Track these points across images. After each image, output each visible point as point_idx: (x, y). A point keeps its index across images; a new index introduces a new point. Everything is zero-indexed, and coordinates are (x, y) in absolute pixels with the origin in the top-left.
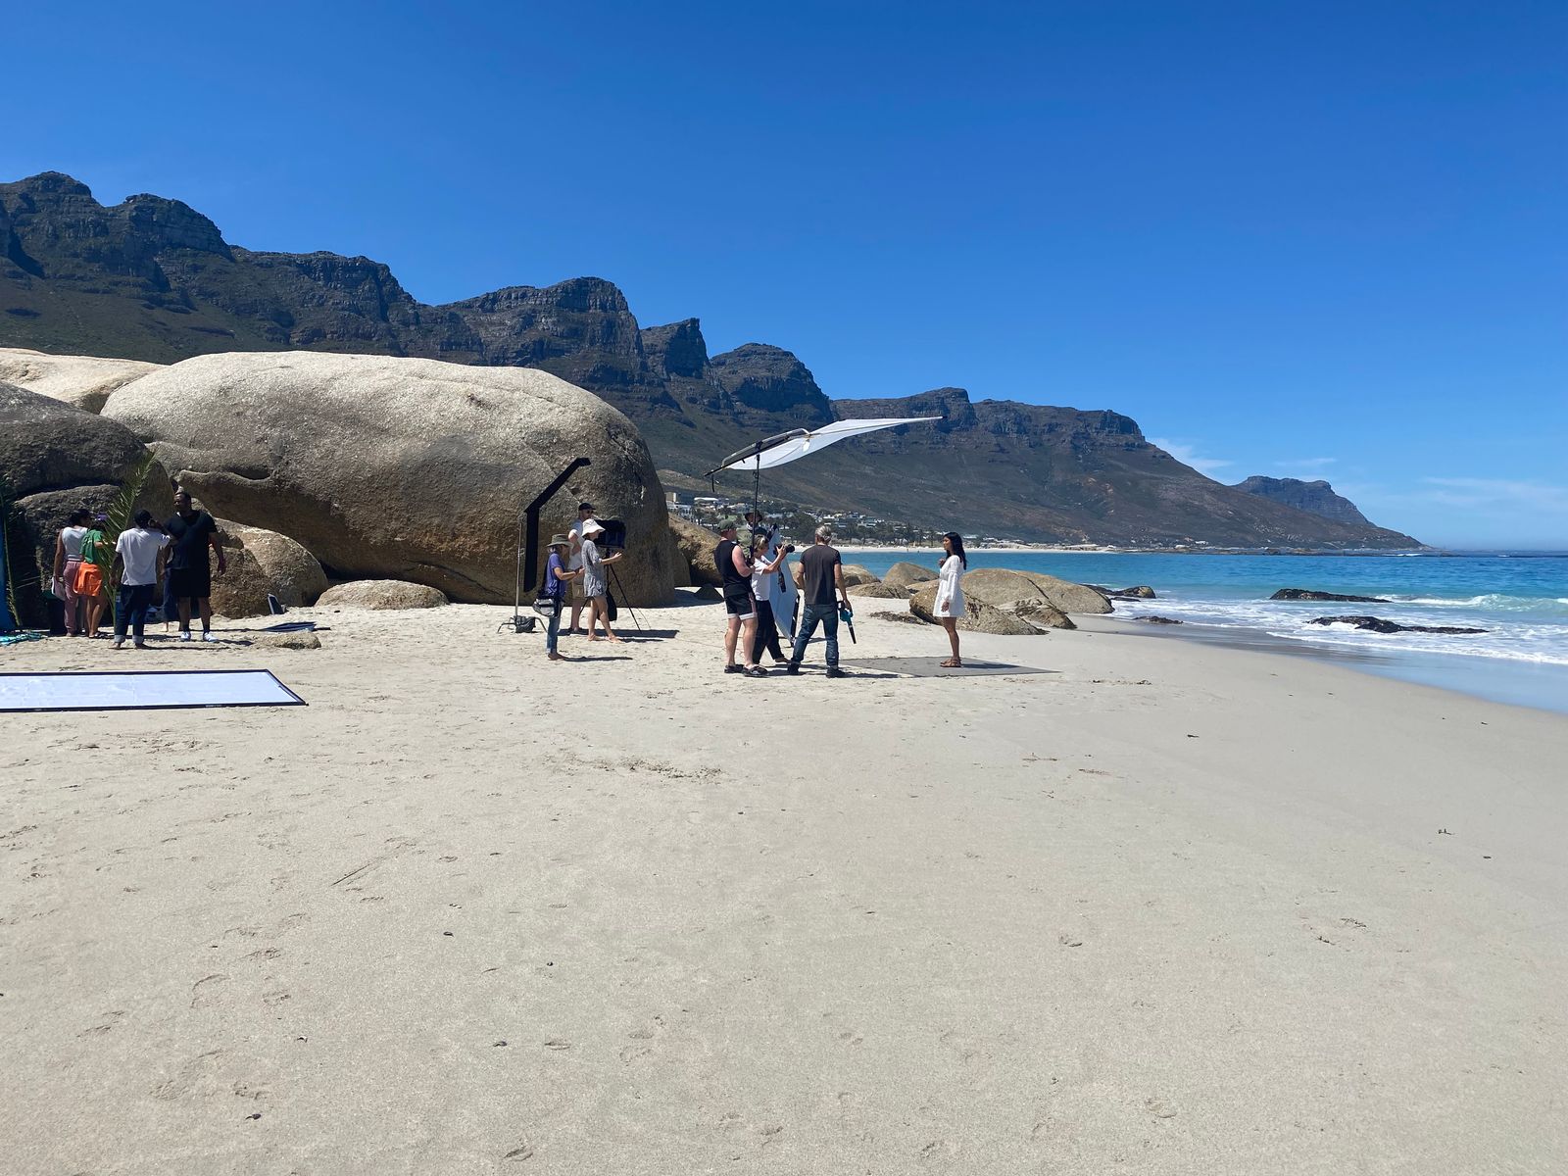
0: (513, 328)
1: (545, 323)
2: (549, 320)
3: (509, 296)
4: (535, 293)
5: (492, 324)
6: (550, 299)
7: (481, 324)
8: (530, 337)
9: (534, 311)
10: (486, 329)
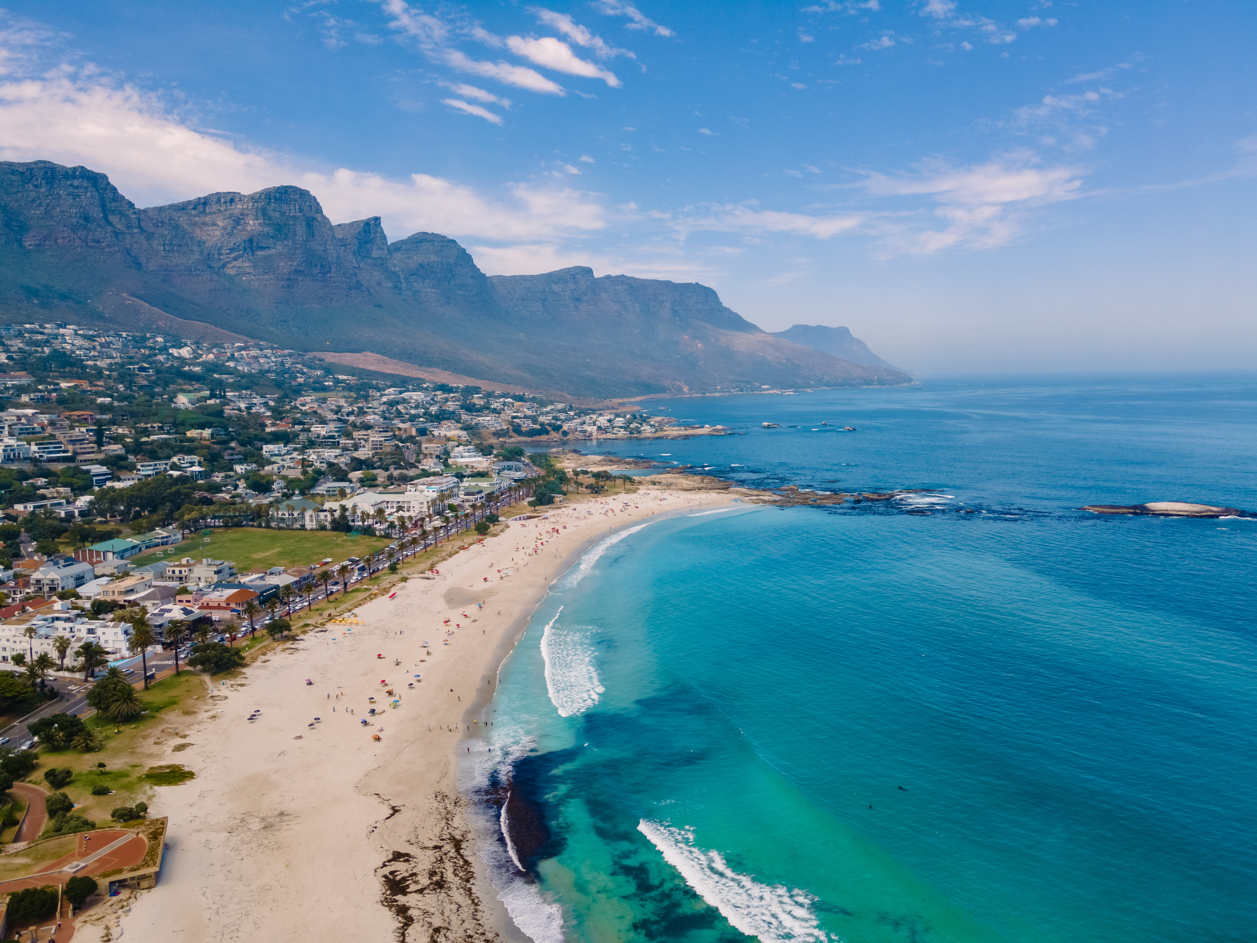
0: (225, 228)
1: (252, 224)
2: (256, 222)
3: (219, 200)
4: (241, 198)
5: (205, 224)
6: (256, 204)
7: (195, 224)
8: (240, 237)
9: (242, 214)
10: (201, 228)
